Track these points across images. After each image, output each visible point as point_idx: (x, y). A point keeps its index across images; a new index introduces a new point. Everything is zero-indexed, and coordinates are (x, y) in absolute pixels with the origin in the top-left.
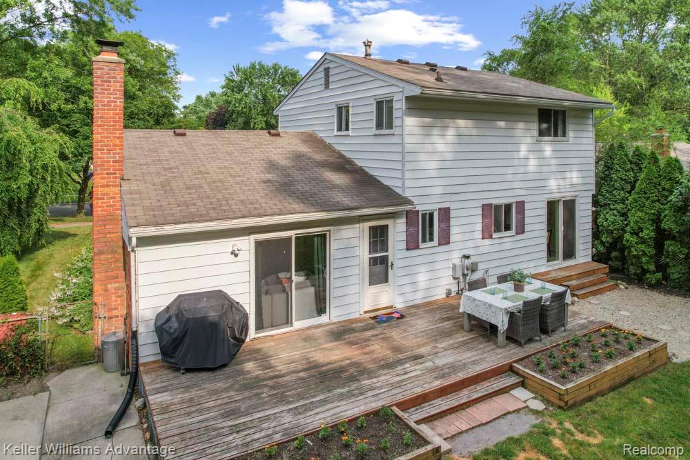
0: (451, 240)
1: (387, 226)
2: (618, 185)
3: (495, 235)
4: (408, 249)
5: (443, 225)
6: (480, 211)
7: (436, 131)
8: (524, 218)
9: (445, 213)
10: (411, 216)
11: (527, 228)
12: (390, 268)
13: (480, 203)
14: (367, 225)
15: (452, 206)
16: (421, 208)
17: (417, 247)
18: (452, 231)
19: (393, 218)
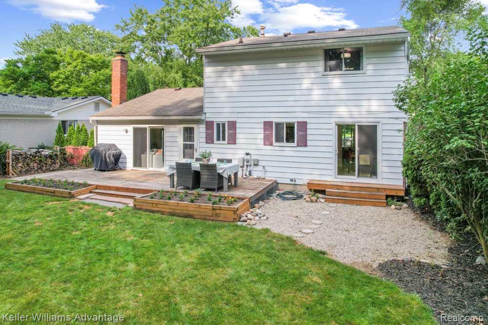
0: (237, 142)
1: (193, 128)
3: (275, 144)
4: (206, 143)
5: (231, 132)
6: (262, 126)
7: (226, 74)
8: (306, 135)
9: (233, 125)
10: (209, 125)
12: (195, 152)
13: (262, 120)
14: (182, 126)
15: (238, 121)
16: (215, 120)
17: (213, 143)
18: (238, 136)
19: (197, 124)
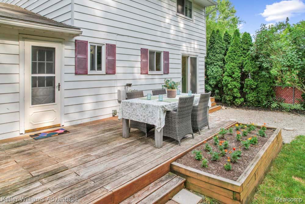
0: (116, 72)
1: (54, 49)
2: (219, 51)
3: (149, 72)
4: (76, 74)
5: (110, 58)
6: (139, 53)
8: (169, 63)
9: (112, 49)
10: (81, 47)
11: (170, 71)
12: (57, 90)
13: (139, 47)
15: (118, 44)
16: (89, 40)
17: (86, 73)
18: (118, 64)
19: (60, 42)
